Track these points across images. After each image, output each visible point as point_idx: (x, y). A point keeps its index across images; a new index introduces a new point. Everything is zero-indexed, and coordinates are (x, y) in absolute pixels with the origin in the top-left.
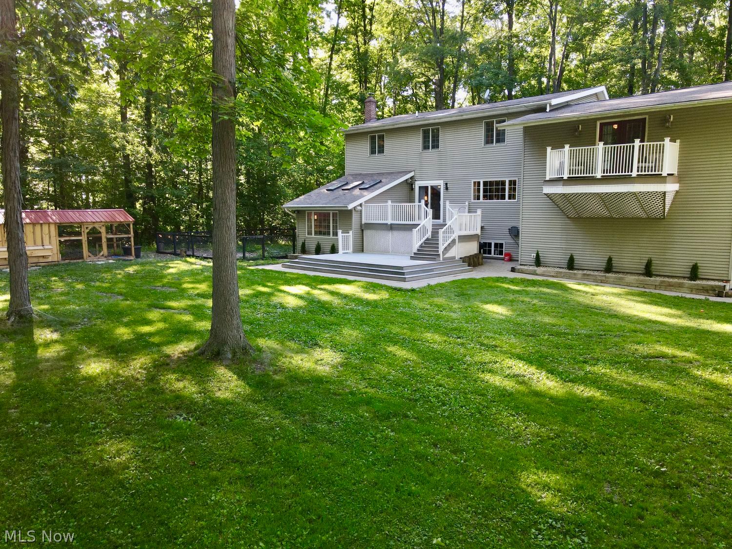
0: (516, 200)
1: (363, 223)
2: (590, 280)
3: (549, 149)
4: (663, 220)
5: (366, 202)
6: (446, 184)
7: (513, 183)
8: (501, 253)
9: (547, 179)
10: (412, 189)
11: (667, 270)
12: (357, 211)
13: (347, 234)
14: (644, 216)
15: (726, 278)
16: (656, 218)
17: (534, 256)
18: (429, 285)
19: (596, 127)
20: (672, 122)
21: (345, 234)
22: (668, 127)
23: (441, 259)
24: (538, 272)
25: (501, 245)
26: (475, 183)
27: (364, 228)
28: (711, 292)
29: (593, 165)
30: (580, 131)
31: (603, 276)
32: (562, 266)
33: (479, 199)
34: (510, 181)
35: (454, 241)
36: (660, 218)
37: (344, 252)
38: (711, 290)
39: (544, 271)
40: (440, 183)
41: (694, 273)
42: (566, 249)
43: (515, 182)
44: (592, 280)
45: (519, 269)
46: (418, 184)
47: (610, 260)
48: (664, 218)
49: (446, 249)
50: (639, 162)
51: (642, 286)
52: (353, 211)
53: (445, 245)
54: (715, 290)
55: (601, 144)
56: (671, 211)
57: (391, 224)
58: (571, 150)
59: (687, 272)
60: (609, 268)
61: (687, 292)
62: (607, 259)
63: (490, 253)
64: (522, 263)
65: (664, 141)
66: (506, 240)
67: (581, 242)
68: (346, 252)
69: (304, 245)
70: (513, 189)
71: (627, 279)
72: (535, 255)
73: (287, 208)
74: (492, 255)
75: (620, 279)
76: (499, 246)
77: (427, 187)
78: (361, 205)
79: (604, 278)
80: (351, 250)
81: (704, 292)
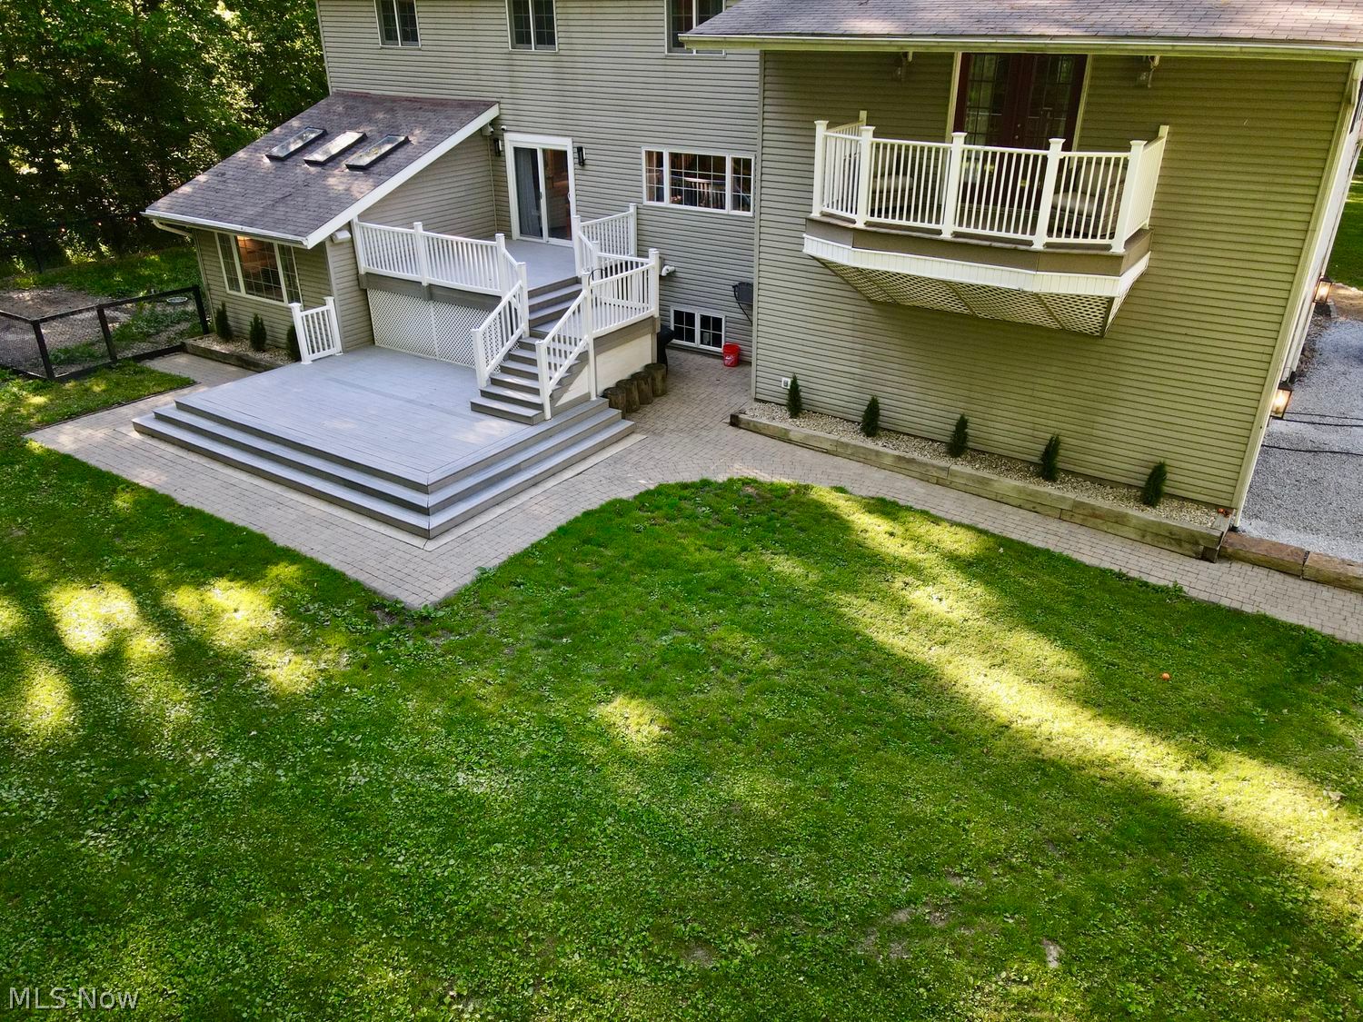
0: (750, 214)
1: (362, 272)
2: (914, 474)
3: (821, 126)
4: (1100, 341)
5: (362, 217)
6: (580, 150)
7: (742, 166)
8: (716, 341)
9: (815, 215)
10: (498, 154)
11: (1092, 464)
12: (341, 243)
13: (319, 310)
14: (1054, 325)
15: (1226, 503)
16: (1081, 334)
17: (786, 384)
18: (483, 571)
19: (951, 65)
20: (1158, 69)
21: (314, 311)
22: (1143, 86)
23: (548, 414)
24: (792, 436)
25: (718, 322)
26: (649, 154)
27: (366, 284)
28: (1187, 546)
29: (936, 167)
30: (910, 64)
31: (943, 469)
32: (851, 417)
33: (660, 198)
34: (736, 161)
35: (583, 357)
36: (1091, 336)
37: (317, 355)
38: (1189, 543)
39: (808, 437)
40: (565, 144)
41: (1153, 488)
42: (863, 378)
43: (747, 163)
44: (917, 475)
45: (748, 422)
46: (511, 141)
47: (962, 424)
48: (1102, 337)
49: (563, 384)
50: (1057, 191)
51: (1030, 506)
52: (328, 244)
53: (557, 375)
54: (1197, 543)
55: (959, 137)
56: (1123, 314)
57: (430, 286)
58: (878, 146)
59: (1140, 477)
60: (958, 444)
61: (1133, 536)
62: (955, 422)
63: (691, 338)
64: (759, 396)
65: (1128, 149)
66: (726, 312)
67: (896, 366)
68: (322, 354)
69: (222, 316)
70: (743, 184)
71: (996, 484)
72: (789, 381)
73: (158, 218)
74: (697, 344)
75: (980, 483)
76: (712, 324)
77: (534, 152)
78: (349, 226)
79: (943, 475)
80: (337, 348)
81: (1170, 544)
